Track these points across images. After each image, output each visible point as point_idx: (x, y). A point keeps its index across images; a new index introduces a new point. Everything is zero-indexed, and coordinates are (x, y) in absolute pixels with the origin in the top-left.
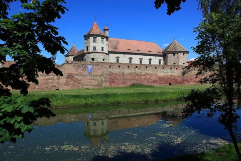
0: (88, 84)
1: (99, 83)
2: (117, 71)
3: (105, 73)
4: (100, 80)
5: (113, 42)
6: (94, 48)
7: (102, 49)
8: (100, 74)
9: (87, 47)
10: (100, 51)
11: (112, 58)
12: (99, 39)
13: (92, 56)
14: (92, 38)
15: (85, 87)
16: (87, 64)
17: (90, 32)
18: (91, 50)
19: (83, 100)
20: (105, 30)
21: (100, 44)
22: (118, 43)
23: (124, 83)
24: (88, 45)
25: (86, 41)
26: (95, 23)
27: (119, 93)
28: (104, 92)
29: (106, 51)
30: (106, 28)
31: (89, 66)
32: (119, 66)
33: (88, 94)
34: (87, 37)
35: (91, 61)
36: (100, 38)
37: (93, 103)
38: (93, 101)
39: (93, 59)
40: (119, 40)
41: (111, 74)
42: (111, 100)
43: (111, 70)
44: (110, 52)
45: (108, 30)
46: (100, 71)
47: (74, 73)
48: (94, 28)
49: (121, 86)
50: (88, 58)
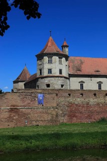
0: (38, 119)
1: (53, 117)
2: (79, 100)
3: (63, 103)
4: (54, 113)
5: (76, 62)
6: (50, 71)
7: (61, 71)
8: (55, 105)
9: (41, 70)
10: (58, 74)
11: (74, 83)
12: (55, 59)
13: (46, 81)
14: (46, 59)
15: (34, 123)
16: (38, 93)
17: (44, 50)
18: (45, 73)
19: (23, 142)
20: (63, 47)
21: (57, 66)
22: (82, 63)
23: (89, 117)
24: (41, 67)
25: (39, 62)
26: (51, 38)
27: (77, 132)
28: (56, 129)
29: (65, 74)
30: (65, 44)
31: (39, 95)
32: (82, 94)
33: (32, 134)
34: (40, 57)
35: (46, 87)
36: (57, 58)
37: (38, 147)
38: (38, 143)
39: (48, 86)
40: (83, 59)
41: (71, 105)
42: (62, 142)
43: (71, 99)
44: (71, 76)
45: (67, 46)
46: (55, 101)
47: (19, 105)
48: (49, 44)
49: (85, 121)
50: (42, 83)
